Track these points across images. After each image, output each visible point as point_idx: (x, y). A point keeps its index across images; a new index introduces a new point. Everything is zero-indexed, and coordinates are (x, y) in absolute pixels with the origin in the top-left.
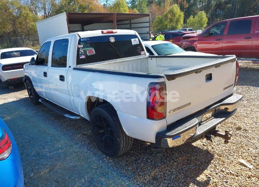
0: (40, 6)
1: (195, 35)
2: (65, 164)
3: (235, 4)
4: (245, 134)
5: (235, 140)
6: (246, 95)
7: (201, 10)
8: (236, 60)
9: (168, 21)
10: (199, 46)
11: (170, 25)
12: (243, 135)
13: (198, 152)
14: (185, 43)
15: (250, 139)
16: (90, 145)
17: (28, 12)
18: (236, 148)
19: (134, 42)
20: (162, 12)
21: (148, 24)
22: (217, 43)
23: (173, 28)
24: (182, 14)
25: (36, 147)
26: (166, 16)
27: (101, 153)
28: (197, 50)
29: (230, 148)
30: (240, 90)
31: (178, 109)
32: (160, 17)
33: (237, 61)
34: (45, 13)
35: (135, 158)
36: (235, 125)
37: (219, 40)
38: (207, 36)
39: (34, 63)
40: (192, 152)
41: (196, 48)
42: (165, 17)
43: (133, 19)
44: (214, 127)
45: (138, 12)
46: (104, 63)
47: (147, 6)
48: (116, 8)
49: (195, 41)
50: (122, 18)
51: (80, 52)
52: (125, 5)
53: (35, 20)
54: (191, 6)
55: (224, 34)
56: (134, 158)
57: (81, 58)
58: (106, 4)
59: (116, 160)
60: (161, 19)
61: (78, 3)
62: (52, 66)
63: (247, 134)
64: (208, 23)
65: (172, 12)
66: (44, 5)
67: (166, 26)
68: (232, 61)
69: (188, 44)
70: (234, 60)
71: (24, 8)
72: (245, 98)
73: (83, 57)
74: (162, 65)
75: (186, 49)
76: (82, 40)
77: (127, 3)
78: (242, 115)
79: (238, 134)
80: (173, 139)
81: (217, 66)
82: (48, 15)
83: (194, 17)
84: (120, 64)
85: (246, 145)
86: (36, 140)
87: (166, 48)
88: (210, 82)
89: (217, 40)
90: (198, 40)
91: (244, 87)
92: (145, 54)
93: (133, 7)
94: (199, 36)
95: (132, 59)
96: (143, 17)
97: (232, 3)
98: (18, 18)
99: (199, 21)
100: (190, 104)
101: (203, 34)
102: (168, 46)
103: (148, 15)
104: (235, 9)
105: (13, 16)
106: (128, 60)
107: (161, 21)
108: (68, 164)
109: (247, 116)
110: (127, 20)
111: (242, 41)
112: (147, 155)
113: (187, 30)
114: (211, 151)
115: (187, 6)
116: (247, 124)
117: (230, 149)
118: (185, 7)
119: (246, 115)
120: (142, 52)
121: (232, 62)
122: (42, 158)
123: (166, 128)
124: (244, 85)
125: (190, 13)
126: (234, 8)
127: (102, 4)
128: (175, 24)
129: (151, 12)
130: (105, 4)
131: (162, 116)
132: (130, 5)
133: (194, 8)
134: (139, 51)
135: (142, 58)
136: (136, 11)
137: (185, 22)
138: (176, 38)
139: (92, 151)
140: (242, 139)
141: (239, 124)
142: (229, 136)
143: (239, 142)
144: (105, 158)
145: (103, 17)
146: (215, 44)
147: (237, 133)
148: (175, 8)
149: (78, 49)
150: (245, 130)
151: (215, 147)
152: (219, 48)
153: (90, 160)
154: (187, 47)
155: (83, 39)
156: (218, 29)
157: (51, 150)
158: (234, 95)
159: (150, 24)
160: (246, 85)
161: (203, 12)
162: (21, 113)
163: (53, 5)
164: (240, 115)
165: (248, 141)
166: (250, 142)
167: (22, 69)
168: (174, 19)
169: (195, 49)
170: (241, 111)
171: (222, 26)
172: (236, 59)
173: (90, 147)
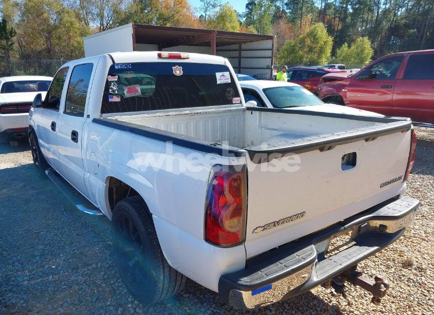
0: (95, 11)
1: (345, 75)
2: (50, 308)
3: (422, 29)
4: (418, 278)
5: (398, 289)
6: (428, 194)
7: (363, 36)
8: (412, 127)
9: (306, 49)
10: (350, 95)
11: (308, 58)
12: (415, 280)
13: (319, 309)
14: (325, 88)
15: (428, 291)
16: (111, 271)
17: (74, 19)
18: (398, 309)
19: (222, 78)
20: (295, 35)
21: (269, 53)
22: (385, 93)
23: (313, 63)
24: (330, 40)
25: (8, 264)
26: (302, 41)
27: (125, 290)
28: (346, 103)
29: (385, 307)
30: (418, 183)
31: (274, 225)
32: (293, 42)
33: (412, 131)
34: (102, 24)
35: (190, 309)
36: (400, 256)
37: (387, 87)
38: (367, 78)
39: (39, 104)
40: (305, 309)
41: (345, 99)
42: (300, 43)
43: (245, 43)
44: (353, 266)
45: (255, 32)
46: (157, 114)
47: (272, 22)
48: (219, 23)
49: (344, 86)
50: (226, 40)
51: (110, 90)
52: (235, 18)
53: (83, 34)
54: (346, 28)
55: (397, 78)
56: (186, 311)
57: (110, 100)
58: (204, 15)
59: (150, 311)
60: (294, 46)
61: (157, 10)
62: (65, 112)
63: (423, 278)
64: (373, 58)
65: (313, 35)
66: (102, 9)
67: (301, 58)
68: (402, 130)
69: (331, 91)
70: (406, 128)
71: (68, 13)
72: (426, 201)
73: (116, 99)
74: (270, 127)
75: (326, 100)
76: (116, 67)
77: (240, 16)
78: (416, 236)
79: (404, 276)
80: (253, 294)
81: (368, 137)
82: (107, 27)
83: (349, 47)
84: (188, 117)
85: (419, 304)
86: (16, 249)
87: (288, 95)
88: (352, 171)
89: (382, 87)
90: (349, 86)
91: (425, 177)
92: (241, 103)
93: (249, 22)
94: (352, 78)
95: (214, 110)
96: (262, 40)
97: (417, 28)
98: (56, 27)
99: (358, 55)
100: (302, 214)
101: (359, 76)
102: (293, 91)
103: (271, 38)
104: (422, 37)
105: (49, 25)
106: (204, 111)
107: (292, 50)
108: (55, 309)
109: (427, 239)
110: (235, 43)
111: (428, 92)
112: (214, 306)
113: (336, 67)
114: (345, 311)
115: (340, 27)
116: (425, 256)
117: (384, 310)
118: (336, 29)
119: (424, 235)
120: (235, 99)
121: (402, 132)
122: (11, 291)
123: (243, 265)
124: (427, 174)
125: (344, 39)
126: (420, 35)
127: (198, 15)
128: (316, 55)
129: (277, 34)
130: (202, 15)
131: (236, 240)
132: (244, 19)
133: (351, 31)
134: (229, 97)
135: (233, 110)
136: (253, 30)
137: (333, 53)
138: (312, 79)
139: (111, 284)
140: (412, 289)
141: (409, 255)
142: (383, 289)
143: (404, 296)
144: (132, 302)
145: (195, 36)
146: (380, 95)
147: (404, 273)
148: (319, 30)
149: (108, 84)
150: (420, 269)
151: (354, 302)
152: (385, 101)
153: (100, 305)
154: (330, 95)
155: (119, 66)
156: (387, 69)
157: (34, 274)
158: (402, 197)
159: (272, 52)
160: (430, 174)
161: (366, 39)
162: (11, 192)
163: (116, 12)
164: (412, 235)
165: (424, 295)
166: (427, 298)
167: (28, 114)
168: (315, 47)
169: (343, 101)
170: (416, 227)
171: (395, 64)
172: (410, 127)
173: (109, 276)
